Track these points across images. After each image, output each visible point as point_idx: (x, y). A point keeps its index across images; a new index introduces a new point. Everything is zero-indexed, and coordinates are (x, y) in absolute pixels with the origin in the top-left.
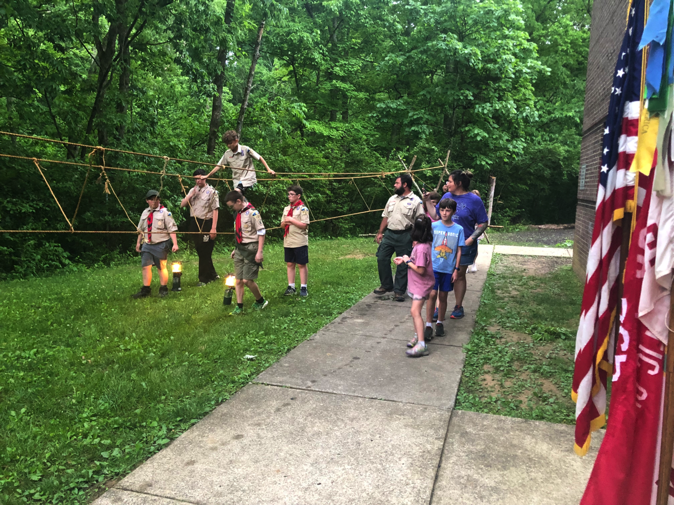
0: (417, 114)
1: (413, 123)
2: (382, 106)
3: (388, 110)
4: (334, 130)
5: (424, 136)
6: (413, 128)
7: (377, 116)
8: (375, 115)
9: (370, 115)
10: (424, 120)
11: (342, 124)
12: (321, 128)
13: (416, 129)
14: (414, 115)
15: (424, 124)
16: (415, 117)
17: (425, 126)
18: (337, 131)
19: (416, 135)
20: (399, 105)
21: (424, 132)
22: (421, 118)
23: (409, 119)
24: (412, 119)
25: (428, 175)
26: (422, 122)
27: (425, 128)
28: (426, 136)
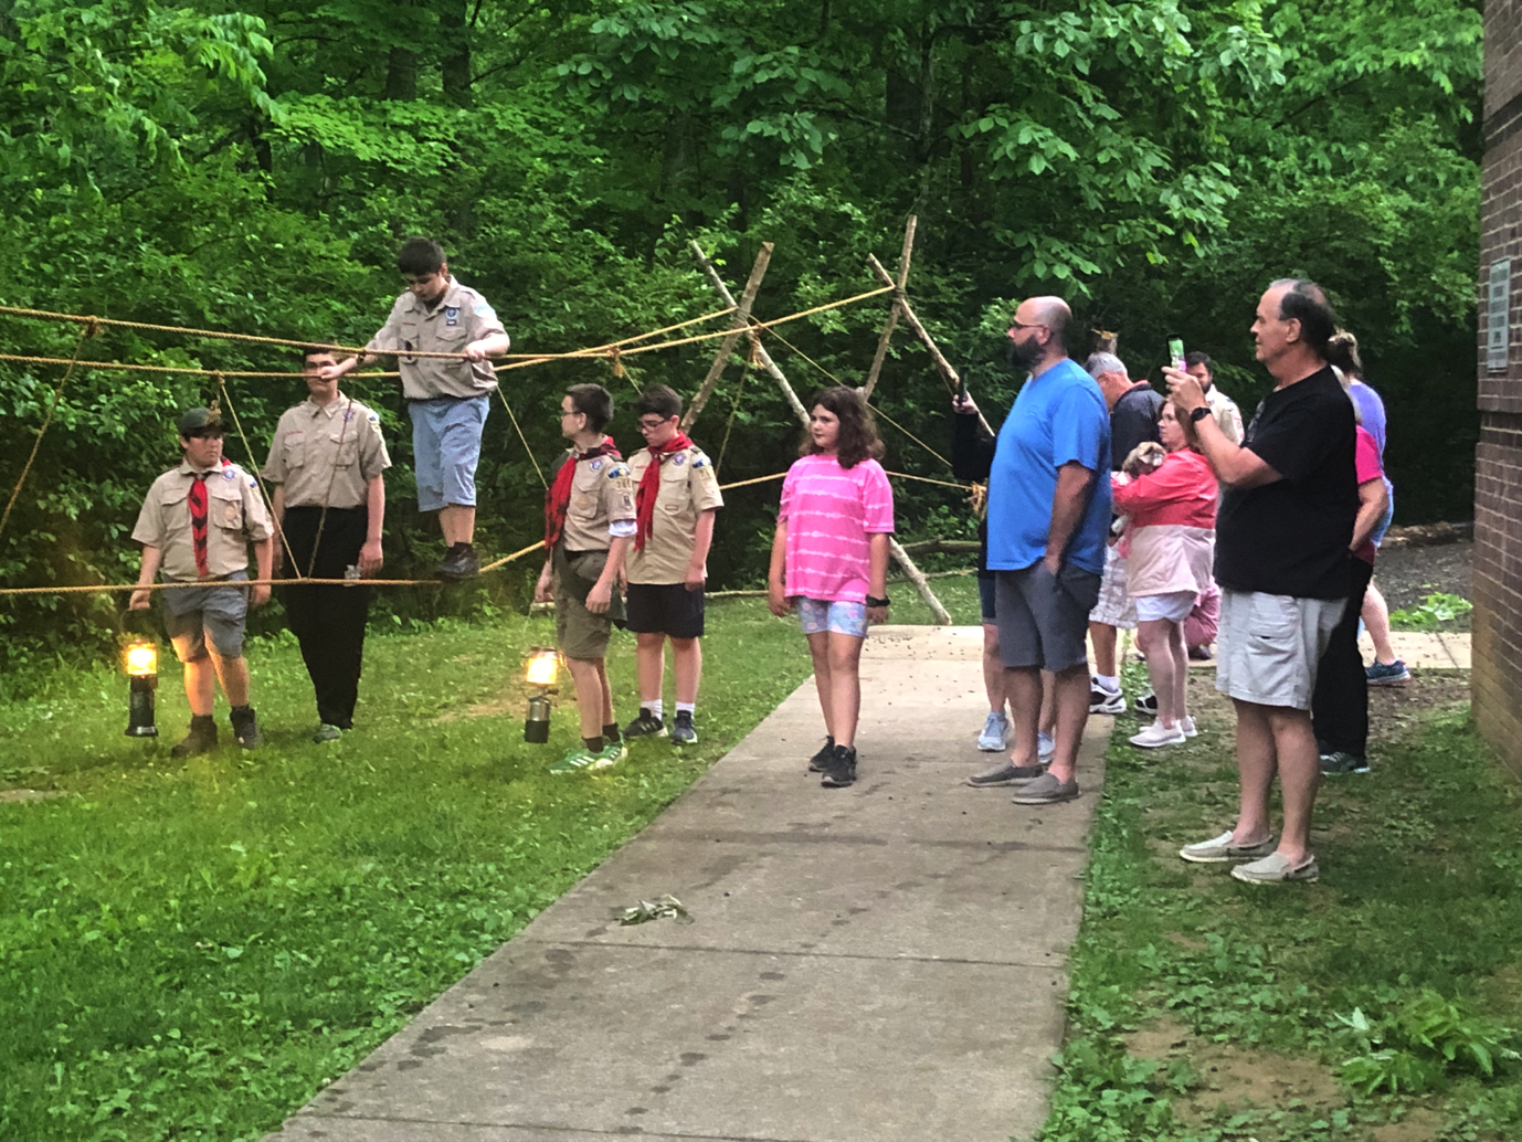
0: (769, 67)
1: (754, 102)
2: (614, 28)
3: (641, 46)
4: (404, 135)
5: (802, 163)
6: (754, 127)
7: (596, 73)
8: (584, 70)
9: (562, 70)
10: (803, 89)
11: (440, 111)
12: (343, 129)
13: (769, 131)
14: (756, 68)
15: (802, 106)
16: (761, 77)
17: (804, 119)
18: (421, 140)
19: (770, 158)
20: (689, 25)
21: (802, 145)
22: (787, 83)
23: (734, 87)
24: (748, 86)
25: (826, 330)
26: (791, 100)
27: (806, 125)
28: (812, 157)
